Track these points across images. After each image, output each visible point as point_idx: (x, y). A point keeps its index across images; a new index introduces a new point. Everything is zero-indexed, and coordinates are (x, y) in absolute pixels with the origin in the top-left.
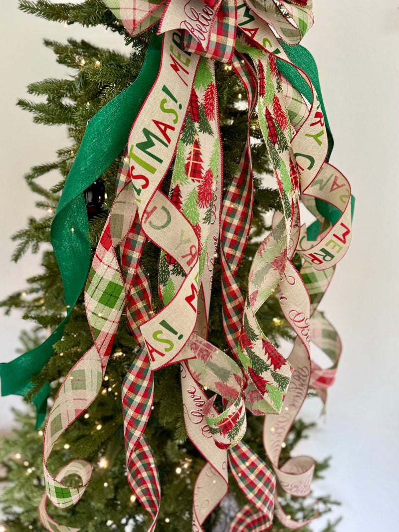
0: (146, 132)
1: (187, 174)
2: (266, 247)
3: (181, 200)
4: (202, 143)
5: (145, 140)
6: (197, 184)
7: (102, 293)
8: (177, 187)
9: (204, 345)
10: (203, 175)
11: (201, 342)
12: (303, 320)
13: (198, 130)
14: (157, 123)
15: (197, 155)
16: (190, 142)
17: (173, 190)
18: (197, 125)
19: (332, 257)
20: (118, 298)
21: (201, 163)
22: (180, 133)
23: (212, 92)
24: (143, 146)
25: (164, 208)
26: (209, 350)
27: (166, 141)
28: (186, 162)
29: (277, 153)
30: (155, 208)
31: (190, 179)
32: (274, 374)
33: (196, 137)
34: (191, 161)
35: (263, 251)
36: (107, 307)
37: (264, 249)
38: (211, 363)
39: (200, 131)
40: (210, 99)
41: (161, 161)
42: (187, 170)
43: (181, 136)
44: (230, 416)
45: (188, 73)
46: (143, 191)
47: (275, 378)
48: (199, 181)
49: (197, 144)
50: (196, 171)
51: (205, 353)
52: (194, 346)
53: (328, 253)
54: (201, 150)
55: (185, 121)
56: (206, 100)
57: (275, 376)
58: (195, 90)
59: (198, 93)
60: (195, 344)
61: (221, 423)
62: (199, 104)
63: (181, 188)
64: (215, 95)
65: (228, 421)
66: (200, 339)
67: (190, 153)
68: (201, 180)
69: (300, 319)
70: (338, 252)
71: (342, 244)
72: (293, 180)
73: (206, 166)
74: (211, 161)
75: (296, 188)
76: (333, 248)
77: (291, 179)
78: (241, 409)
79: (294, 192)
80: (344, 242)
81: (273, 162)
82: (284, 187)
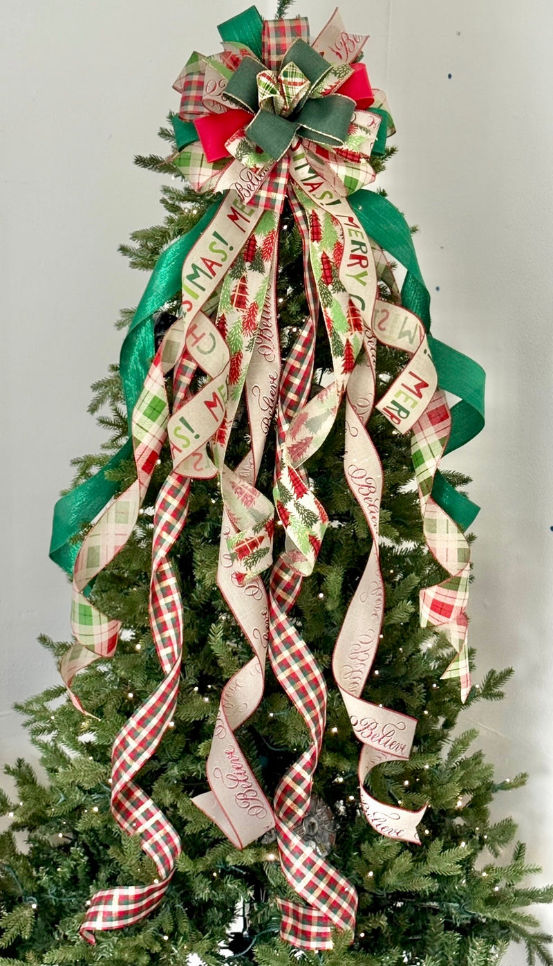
0: (194, 266)
1: (232, 304)
2: (329, 393)
3: (227, 327)
4: (249, 279)
5: (192, 272)
6: (241, 314)
7: (147, 405)
8: (223, 315)
9: (249, 490)
10: (247, 307)
11: (246, 488)
12: (362, 477)
13: (248, 268)
14: (204, 260)
15: (243, 289)
16: (237, 277)
17: (219, 318)
18: (248, 264)
19: (408, 413)
20: (160, 413)
21: (246, 296)
22: (228, 269)
23: (272, 238)
24: (191, 278)
25: (211, 335)
26: (254, 496)
27: (210, 274)
28: (232, 293)
29: (330, 293)
30: (204, 334)
31: (235, 308)
32: (297, 504)
33: (244, 274)
34: (237, 294)
35: (324, 397)
36: (149, 420)
37: (326, 395)
38: (253, 509)
39: (250, 269)
40: (270, 243)
41: (204, 290)
42: (232, 301)
43: (229, 272)
44: (247, 540)
45: (249, 222)
46: (188, 313)
47: (297, 509)
48: (243, 312)
49: (244, 279)
50: (241, 303)
51: (249, 499)
52: (239, 491)
53: (401, 408)
54: (248, 285)
55: (235, 260)
56: (265, 244)
57: (297, 506)
58: (255, 236)
59: (257, 238)
60: (240, 488)
61: (238, 545)
62: (257, 248)
63: (226, 316)
64: (276, 240)
65: (244, 544)
66: (246, 484)
67: (236, 286)
68: (245, 310)
69: (359, 475)
70: (413, 407)
71: (416, 398)
72: (351, 321)
73: (251, 299)
74: (258, 295)
75: (355, 330)
76: (405, 401)
77: (347, 319)
78: (261, 539)
79: (352, 334)
80: (420, 396)
81: (323, 300)
82: (335, 325)
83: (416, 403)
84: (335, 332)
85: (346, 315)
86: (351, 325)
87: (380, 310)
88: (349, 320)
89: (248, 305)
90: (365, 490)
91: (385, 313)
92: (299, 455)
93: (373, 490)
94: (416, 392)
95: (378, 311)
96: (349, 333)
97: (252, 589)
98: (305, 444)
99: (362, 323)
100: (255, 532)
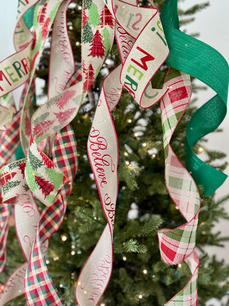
10: (44, 21)
19: (137, 85)
21: (45, 14)
53: (132, 81)
70: (140, 78)
71: (142, 70)
72: (104, 18)
73: (47, 16)
74: (52, 12)
75: (106, 24)
76: (134, 74)
77: (101, 17)
78: (14, 174)
79: (102, 27)
80: (145, 68)
81: (85, 5)
82: (89, 21)
83: (142, 75)
84: (88, 25)
85: (100, 14)
86: (103, 21)
87: (135, 14)
88: (102, 17)
89: (45, 19)
90: (96, 147)
91: (139, 16)
92: (65, 120)
93: (102, 147)
94: (143, 65)
95: (133, 15)
96: (101, 26)
97: (28, 208)
98: (70, 113)
99: (114, 21)
100: (10, 168)
